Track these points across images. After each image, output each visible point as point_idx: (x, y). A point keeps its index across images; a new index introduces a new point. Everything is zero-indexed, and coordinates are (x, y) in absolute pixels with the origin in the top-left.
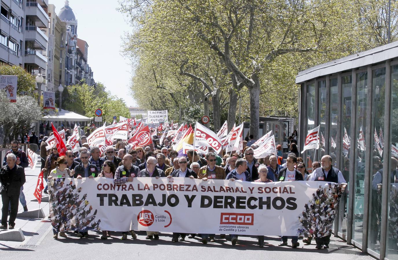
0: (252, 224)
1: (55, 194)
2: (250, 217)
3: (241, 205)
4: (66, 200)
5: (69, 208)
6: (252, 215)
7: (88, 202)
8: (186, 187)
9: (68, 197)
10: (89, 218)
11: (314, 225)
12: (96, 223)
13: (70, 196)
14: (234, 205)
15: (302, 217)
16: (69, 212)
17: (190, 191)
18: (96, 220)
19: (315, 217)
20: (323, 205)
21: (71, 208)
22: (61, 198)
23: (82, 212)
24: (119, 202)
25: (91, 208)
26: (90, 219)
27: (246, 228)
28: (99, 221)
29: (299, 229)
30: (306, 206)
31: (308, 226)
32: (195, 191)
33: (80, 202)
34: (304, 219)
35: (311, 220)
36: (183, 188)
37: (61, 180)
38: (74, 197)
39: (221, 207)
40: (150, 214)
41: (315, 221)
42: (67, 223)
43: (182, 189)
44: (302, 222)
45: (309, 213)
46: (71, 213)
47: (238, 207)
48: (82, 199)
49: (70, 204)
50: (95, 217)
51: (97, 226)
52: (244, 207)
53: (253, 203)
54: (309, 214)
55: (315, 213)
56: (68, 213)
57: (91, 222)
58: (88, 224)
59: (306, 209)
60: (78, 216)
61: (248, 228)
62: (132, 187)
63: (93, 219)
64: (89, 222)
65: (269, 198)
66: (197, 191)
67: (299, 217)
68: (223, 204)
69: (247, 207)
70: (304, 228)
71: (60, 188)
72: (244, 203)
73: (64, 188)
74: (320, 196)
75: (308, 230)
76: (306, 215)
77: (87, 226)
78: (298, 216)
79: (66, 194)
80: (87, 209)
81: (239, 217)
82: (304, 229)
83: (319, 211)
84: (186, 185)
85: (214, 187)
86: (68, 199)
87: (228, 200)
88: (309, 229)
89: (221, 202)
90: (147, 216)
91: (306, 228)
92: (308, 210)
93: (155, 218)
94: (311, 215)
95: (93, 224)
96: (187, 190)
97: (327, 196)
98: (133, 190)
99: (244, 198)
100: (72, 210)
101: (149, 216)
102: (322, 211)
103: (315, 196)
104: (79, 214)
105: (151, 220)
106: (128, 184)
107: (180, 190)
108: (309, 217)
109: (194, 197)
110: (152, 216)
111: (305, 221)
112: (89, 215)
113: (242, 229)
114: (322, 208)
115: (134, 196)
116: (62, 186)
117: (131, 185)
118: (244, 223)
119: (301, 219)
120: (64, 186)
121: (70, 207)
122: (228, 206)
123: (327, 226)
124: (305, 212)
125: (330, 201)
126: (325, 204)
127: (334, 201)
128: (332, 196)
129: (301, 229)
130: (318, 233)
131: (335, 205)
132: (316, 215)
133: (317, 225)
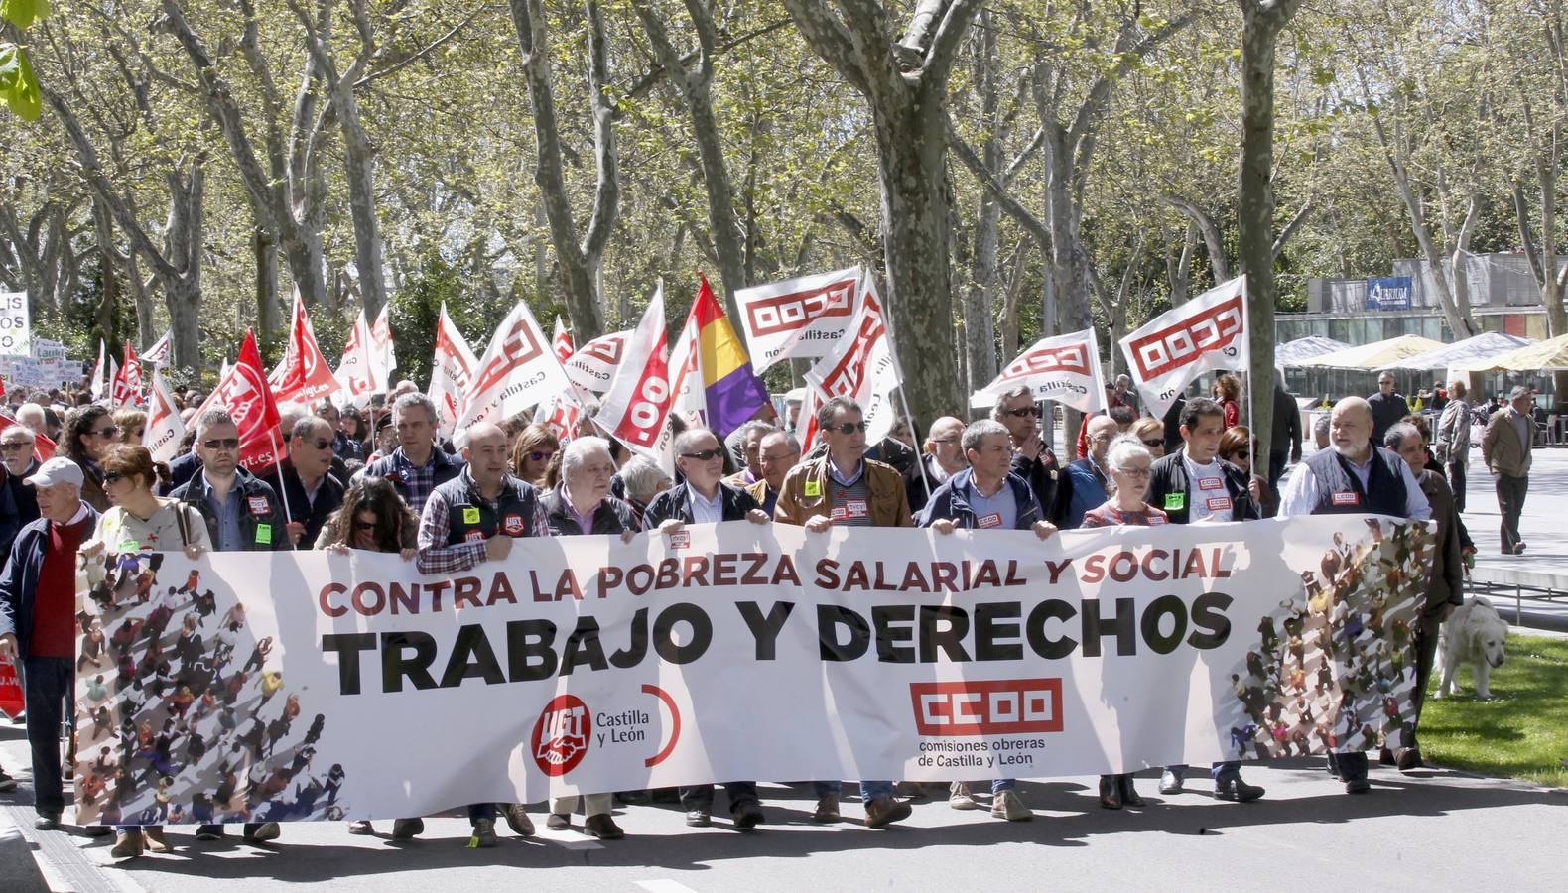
0: (1056, 724)
1: (108, 632)
2: (1046, 695)
3: (996, 641)
4: (167, 668)
5: (181, 708)
6: (1054, 685)
8: (743, 567)
9: (174, 655)
10: (282, 758)
11: (1295, 701)
12: (322, 783)
13: (189, 648)
14: (968, 643)
15: (1245, 674)
16: (183, 729)
17: (763, 581)
18: (317, 771)
19: (1301, 666)
21: (193, 709)
22: (138, 657)
23: (245, 728)
24: (437, 669)
25: (292, 710)
26: (289, 766)
27: (1034, 744)
28: (337, 772)
29: (1234, 731)
30: (1266, 627)
31: (1268, 710)
32: (787, 583)
33: (240, 678)
34: (1254, 682)
35: (1281, 681)
36: (732, 569)
37: (144, 566)
38: (210, 655)
39: (906, 656)
40: (578, 712)
41: (1300, 685)
42: (170, 782)
43: (724, 575)
44: (1242, 697)
45: (1275, 655)
46: (192, 732)
47: (986, 652)
48: (248, 666)
49: (186, 690)
50: (311, 751)
51: (325, 798)
52: (1015, 653)
53: (1054, 629)
54: (1273, 660)
55: (1299, 651)
56: (176, 736)
57: (295, 780)
58: (279, 789)
59: (1265, 640)
60: (227, 749)
61: (1042, 744)
62: (507, 585)
63: (300, 762)
64: (282, 776)
65: (1125, 606)
66: (797, 583)
67: (1235, 678)
68: (915, 643)
69: (1028, 650)
70: (1252, 723)
71: (134, 605)
72: (1014, 631)
73: (156, 607)
74: (1335, 576)
75: (1268, 729)
76: (1261, 665)
77: (274, 798)
78: (1229, 671)
79: (163, 635)
80: (271, 713)
81: (995, 698)
82: (1251, 728)
83: (1322, 637)
84: (746, 557)
85: (880, 566)
86: (176, 666)
88: (1268, 722)
89: (906, 634)
90: (568, 721)
91: (1261, 719)
92: (1270, 641)
93: (595, 730)
94: (1282, 661)
96: (749, 579)
97: (1360, 575)
98: (513, 600)
99: (1013, 609)
100: (197, 717)
101: (573, 721)
102: (1335, 636)
103: (1311, 578)
104: (232, 741)
105: (579, 741)
106: (485, 573)
107: (718, 581)
108: (1272, 669)
110: (586, 719)
111: (1256, 692)
112: (283, 745)
113: (1015, 752)
114: (1336, 624)
115: (516, 631)
116: (144, 596)
117: (501, 578)
118: (1022, 726)
119: (1240, 685)
120: (157, 598)
121: (187, 705)
122: (940, 650)
123: (1352, 709)
124: (1258, 651)
125: (1374, 594)
126: (1350, 608)
127: (1386, 596)
128: (1379, 575)
129: (1241, 728)
130: (1310, 737)
131: (1386, 616)
132: (1307, 658)
133: (1307, 701)
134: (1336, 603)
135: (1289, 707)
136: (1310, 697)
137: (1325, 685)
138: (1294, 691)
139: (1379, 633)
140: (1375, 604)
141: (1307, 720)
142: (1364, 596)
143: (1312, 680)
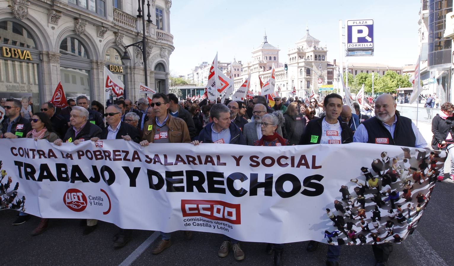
2: (233, 211)
3: (216, 186)
7: (5, 171)
10: (10, 193)
12: (21, 200)
14: (205, 185)
18: (20, 197)
20: (386, 189)
24: (36, 176)
25: (10, 181)
26: (12, 195)
27: (229, 226)
28: (24, 198)
29: (326, 232)
31: (346, 225)
32: (137, 161)
35: (353, 214)
36: (120, 155)
39: (181, 189)
40: (80, 194)
43: (117, 157)
44: (333, 219)
45: (350, 203)
47: (212, 190)
50: (17, 192)
51: (22, 205)
52: (223, 191)
53: (238, 185)
54: (349, 205)
55: (362, 202)
58: (12, 201)
59: (344, 195)
62: (53, 153)
63: (15, 195)
64: (12, 198)
65: (269, 177)
66: (140, 160)
67: (328, 210)
68: (184, 184)
69: (227, 190)
70: (337, 230)
72: (222, 183)
74: (382, 173)
75: (345, 233)
76: (342, 207)
77: (12, 203)
78: (324, 207)
82: (336, 232)
83: (375, 197)
84: (123, 151)
87: (194, 177)
88: (346, 230)
89: (181, 181)
90: (76, 197)
91: (342, 229)
92: (347, 196)
93: (88, 201)
94: (353, 206)
95: (17, 201)
97: (397, 174)
98: (55, 157)
101: (78, 197)
102: (383, 199)
103: (367, 171)
105: (83, 203)
107: (115, 159)
108: (348, 209)
109: (137, 170)
110: (84, 197)
111: (340, 218)
112: (9, 190)
113: (223, 226)
114: (384, 194)
117: (50, 151)
119: (331, 214)
122: (194, 187)
123: (391, 229)
124: (340, 200)
125: (405, 183)
126: (392, 189)
127: (412, 184)
128: (409, 174)
129: (330, 232)
130: (367, 237)
131: (413, 193)
132: (366, 205)
133: (366, 222)
134: (384, 185)
135: (356, 224)
136: (368, 220)
137: (377, 218)
138: (359, 217)
139: (409, 199)
140: (406, 187)
141: (366, 230)
142: (400, 184)
143: (369, 215)
